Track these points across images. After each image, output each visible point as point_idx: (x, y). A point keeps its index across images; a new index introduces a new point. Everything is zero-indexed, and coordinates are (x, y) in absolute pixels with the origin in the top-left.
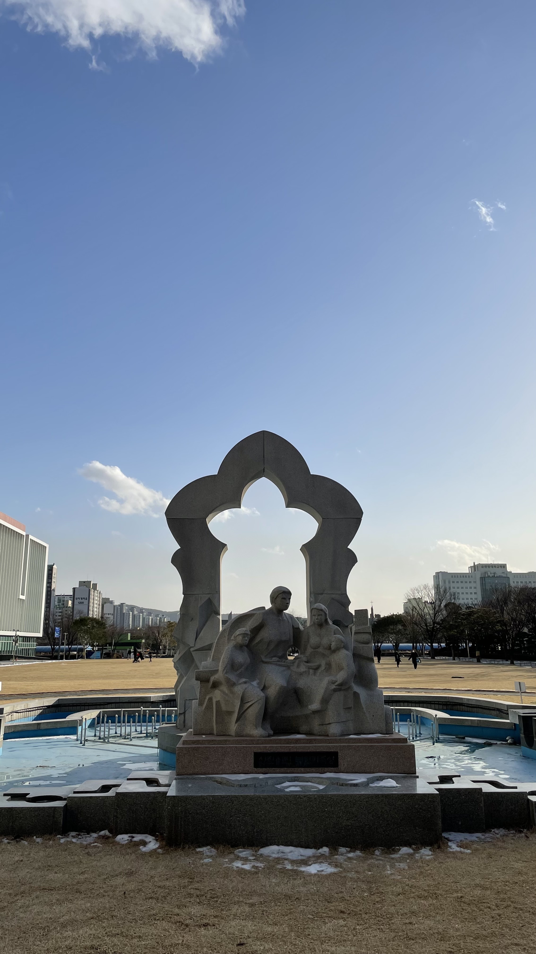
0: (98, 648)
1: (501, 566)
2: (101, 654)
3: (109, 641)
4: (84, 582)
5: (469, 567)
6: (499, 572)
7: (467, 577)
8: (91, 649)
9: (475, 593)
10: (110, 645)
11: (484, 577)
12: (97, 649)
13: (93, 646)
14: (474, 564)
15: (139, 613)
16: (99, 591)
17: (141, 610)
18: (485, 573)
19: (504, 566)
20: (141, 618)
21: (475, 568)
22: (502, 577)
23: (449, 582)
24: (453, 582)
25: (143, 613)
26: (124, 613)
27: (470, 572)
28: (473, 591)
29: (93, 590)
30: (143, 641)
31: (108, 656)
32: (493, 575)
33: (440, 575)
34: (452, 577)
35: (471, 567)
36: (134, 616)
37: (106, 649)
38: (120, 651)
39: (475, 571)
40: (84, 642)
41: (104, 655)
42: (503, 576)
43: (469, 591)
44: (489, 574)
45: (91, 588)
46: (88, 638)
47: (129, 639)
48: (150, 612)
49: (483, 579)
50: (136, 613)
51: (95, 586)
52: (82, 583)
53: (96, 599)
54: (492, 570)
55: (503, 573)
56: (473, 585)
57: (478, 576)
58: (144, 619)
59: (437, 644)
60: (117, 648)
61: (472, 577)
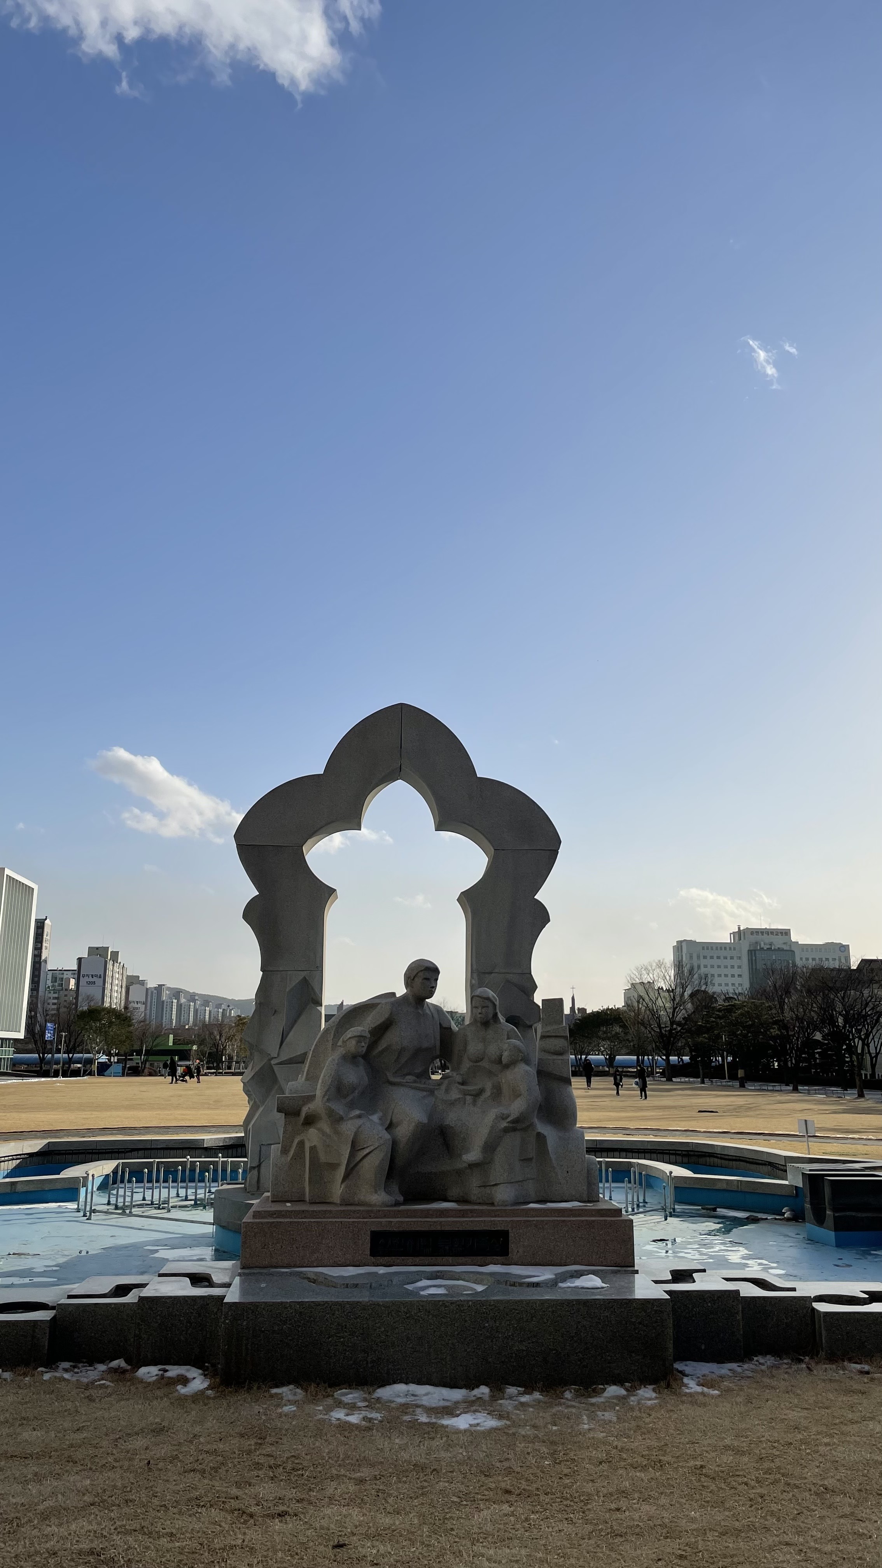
0: (118, 1059)
1: (782, 933)
2: (124, 1068)
3: (136, 1047)
4: (97, 948)
5: (731, 934)
6: (778, 942)
7: (728, 949)
8: (107, 1061)
9: (740, 976)
10: (139, 1053)
11: (755, 950)
12: (116, 1061)
13: (109, 1054)
14: (739, 928)
15: (189, 1001)
16: (122, 964)
17: (192, 997)
18: (756, 943)
19: (787, 933)
20: (192, 1010)
21: (740, 934)
22: (783, 950)
23: (698, 957)
24: (705, 957)
25: (194, 1001)
26: (163, 1001)
27: (732, 942)
28: (736, 971)
29: (111, 962)
30: (195, 1047)
31: (135, 1072)
32: (768, 947)
33: (684, 945)
34: (703, 948)
35: (734, 933)
36: (179, 1006)
37: (131, 1059)
38: (156, 1064)
39: (740, 939)
40: (95, 1048)
41: (128, 1070)
42: (785, 949)
43: (729, 971)
44: (762, 945)
45: (109, 958)
46: (101, 1042)
47: (171, 1044)
48: (207, 1000)
49: (752, 953)
50: (183, 1000)
51: (115, 955)
52: (93, 951)
53: (117, 976)
54: (767, 939)
55: (784, 943)
56: (736, 962)
57: (745, 948)
58: (196, 1011)
59: (677, 1058)
60: (151, 1058)
61: (734, 949)
